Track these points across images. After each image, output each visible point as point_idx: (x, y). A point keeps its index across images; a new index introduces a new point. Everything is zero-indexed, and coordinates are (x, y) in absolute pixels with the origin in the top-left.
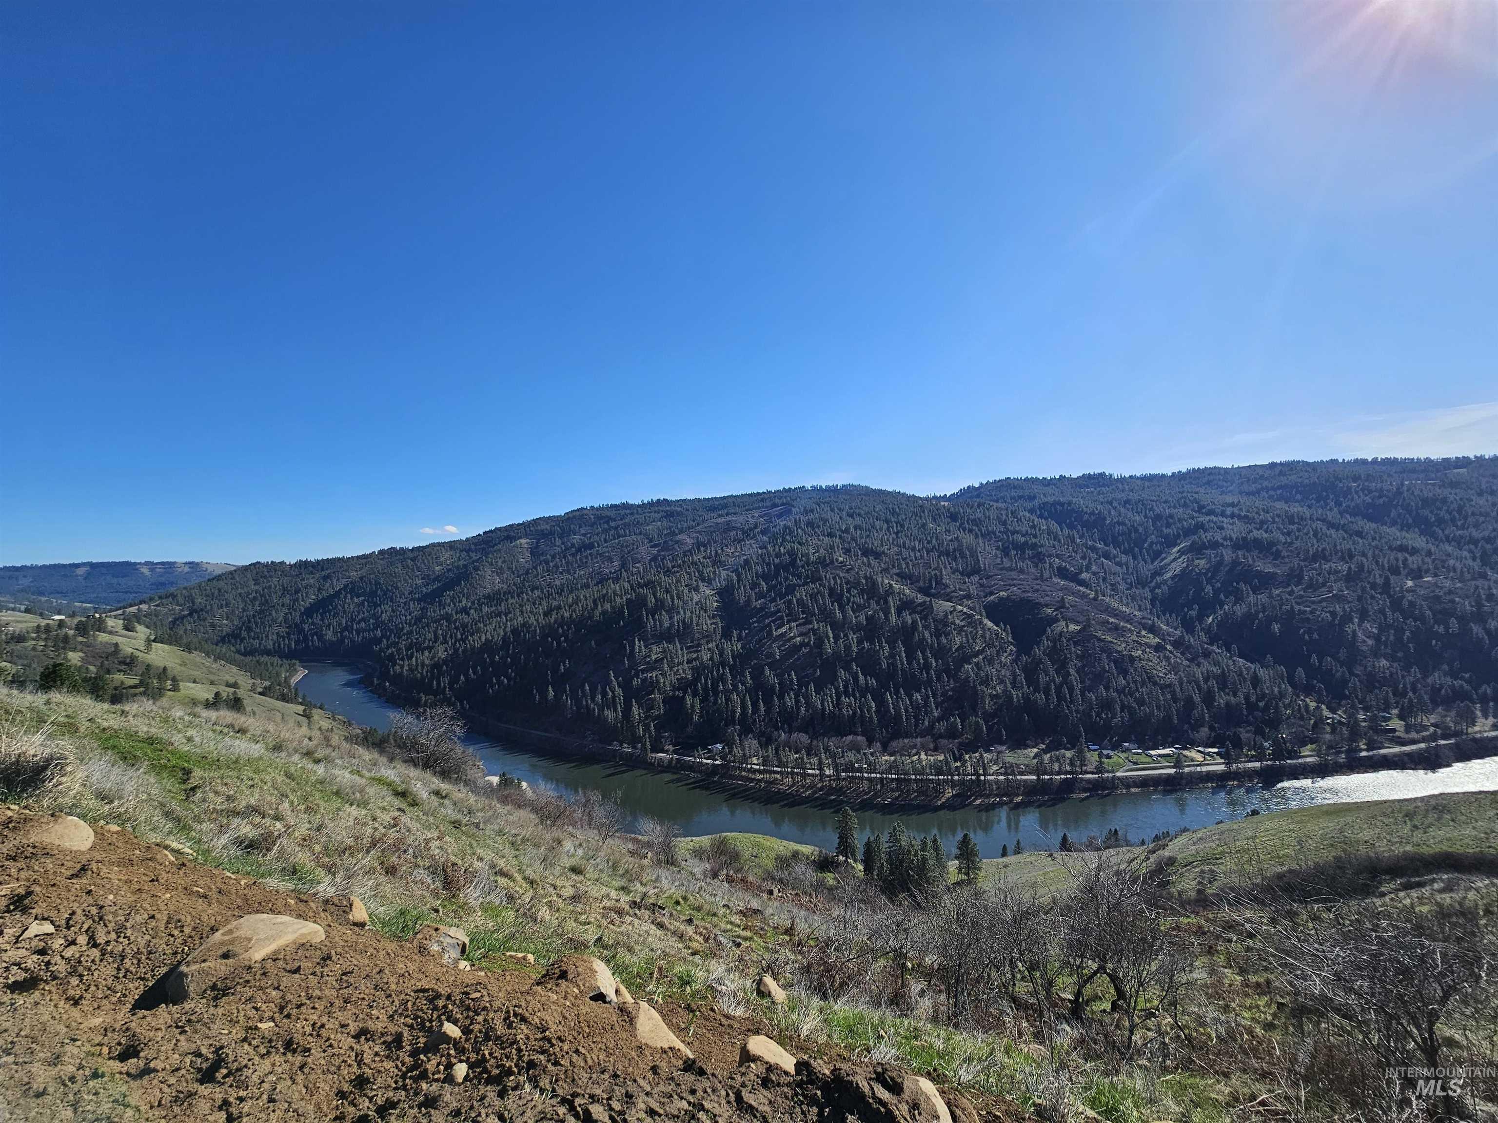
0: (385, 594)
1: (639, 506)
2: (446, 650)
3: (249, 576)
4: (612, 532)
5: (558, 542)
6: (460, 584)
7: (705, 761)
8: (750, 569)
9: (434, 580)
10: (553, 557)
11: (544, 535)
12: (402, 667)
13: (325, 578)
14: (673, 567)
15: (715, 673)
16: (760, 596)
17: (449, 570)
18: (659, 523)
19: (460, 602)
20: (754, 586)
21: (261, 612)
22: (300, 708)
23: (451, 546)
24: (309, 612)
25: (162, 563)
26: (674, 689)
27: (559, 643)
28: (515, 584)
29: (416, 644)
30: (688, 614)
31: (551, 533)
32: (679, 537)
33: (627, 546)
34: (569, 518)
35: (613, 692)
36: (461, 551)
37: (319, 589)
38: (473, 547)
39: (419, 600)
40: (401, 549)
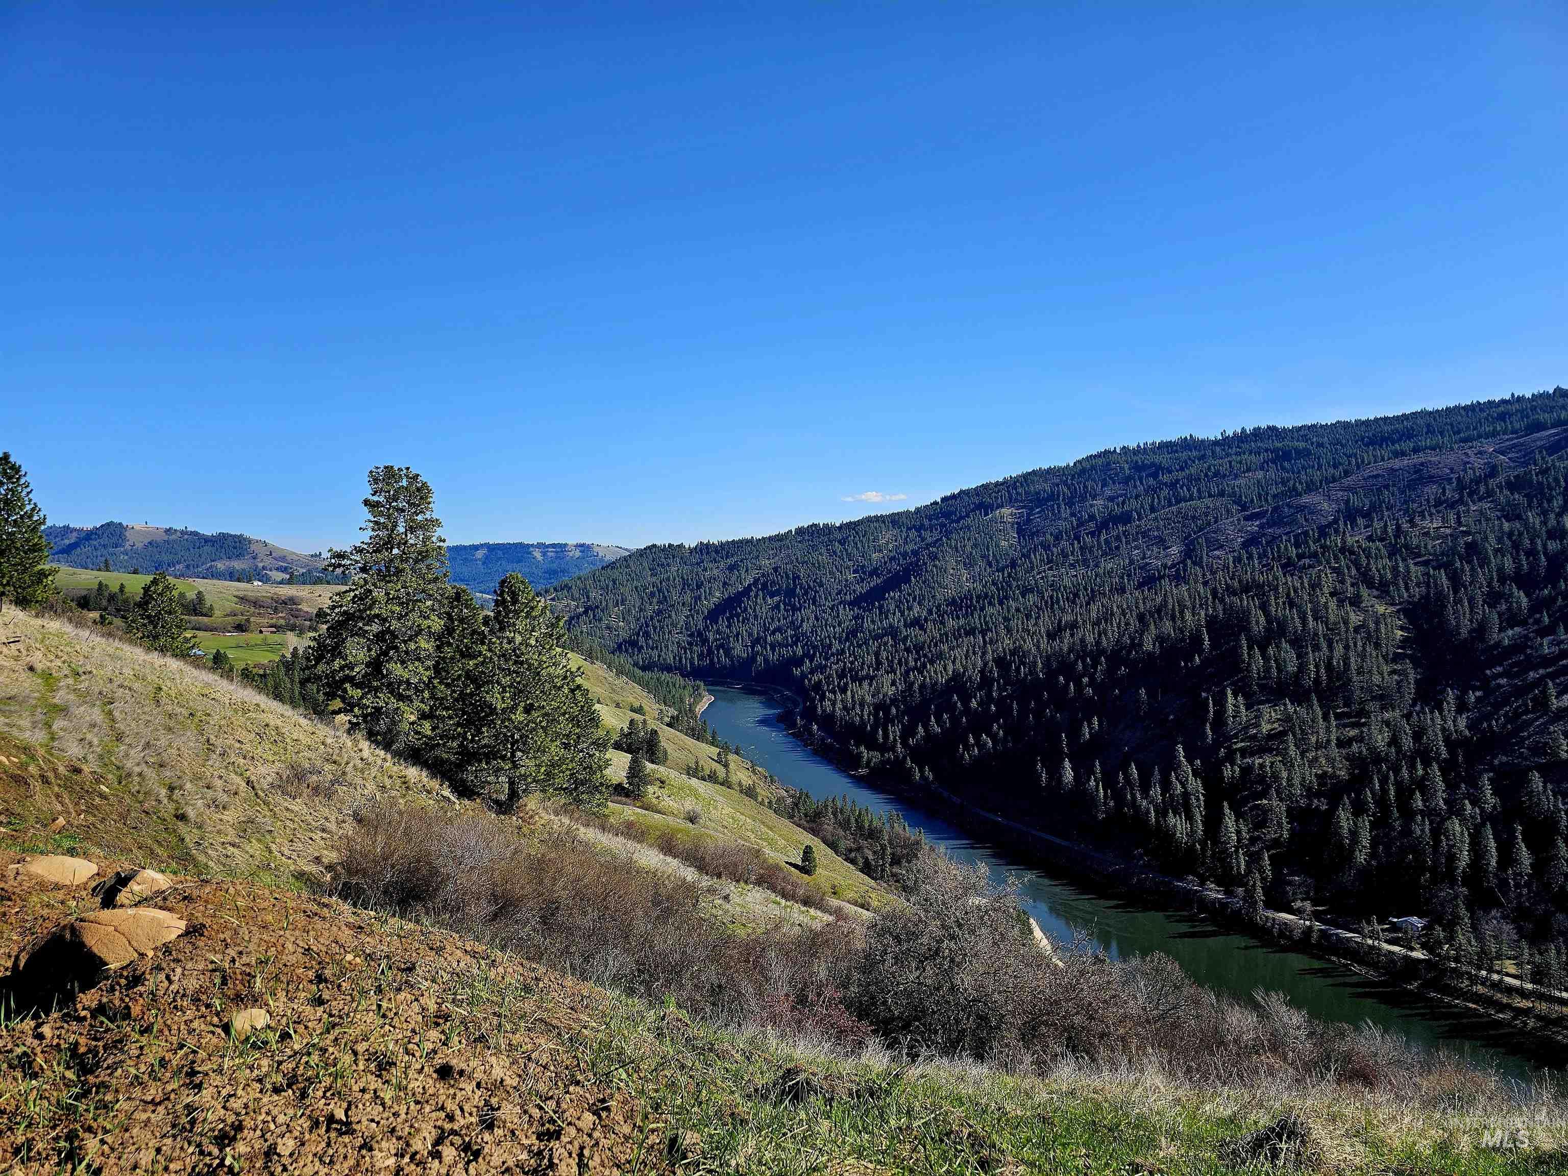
0: (806, 593)
1: (1216, 443)
2: (893, 683)
3: (645, 564)
4: (1165, 492)
5: (1065, 512)
6: (909, 581)
7: (1386, 946)
8: (1484, 562)
9: (871, 575)
10: (1058, 538)
11: (1040, 501)
12: (834, 704)
13: (731, 568)
14: (1300, 557)
15: (1405, 773)
16: (1511, 619)
17: (892, 559)
18: (1260, 474)
19: (910, 608)
20: (1493, 598)
21: (659, 612)
22: (714, 751)
23: (894, 520)
24: (713, 615)
25: (553, 546)
26: (1310, 793)
27: (1079, 687)
28: (994, 584)
29: (851, 670)
30: (1339, 650)
31: (1052, 497)
32: (1306, 499)
33: (1194, 518)
34: (1083, 471)
35: (1183, 785)
36: (909, 529)
37: (725, 584)
38: (926, 522)
39: (852, 604)
40: (826, 526)
